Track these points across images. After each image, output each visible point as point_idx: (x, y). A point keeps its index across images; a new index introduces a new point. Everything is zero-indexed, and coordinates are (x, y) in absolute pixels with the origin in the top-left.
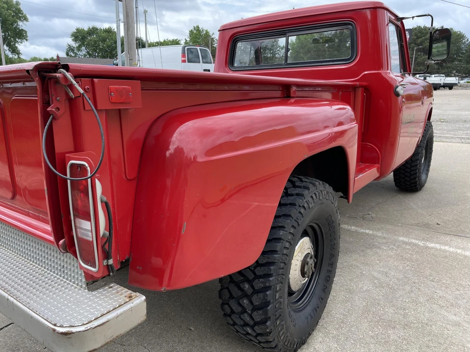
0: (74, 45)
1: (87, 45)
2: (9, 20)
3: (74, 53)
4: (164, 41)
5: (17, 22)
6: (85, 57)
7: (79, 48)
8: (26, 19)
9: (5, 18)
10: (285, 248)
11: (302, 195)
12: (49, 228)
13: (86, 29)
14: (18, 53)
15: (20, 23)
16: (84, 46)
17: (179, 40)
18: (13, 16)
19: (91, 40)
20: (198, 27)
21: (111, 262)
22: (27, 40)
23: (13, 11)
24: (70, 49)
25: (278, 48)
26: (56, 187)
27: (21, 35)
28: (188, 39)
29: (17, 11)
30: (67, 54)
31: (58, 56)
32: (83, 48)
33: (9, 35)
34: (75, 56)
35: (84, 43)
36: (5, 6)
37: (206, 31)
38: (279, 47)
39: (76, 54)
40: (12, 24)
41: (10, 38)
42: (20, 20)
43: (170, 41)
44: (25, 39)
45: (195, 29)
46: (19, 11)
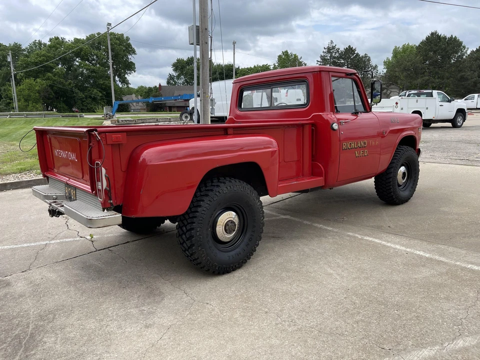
0: (175, 74)
1: (185, 74)
2: (121, 55)
3: (174, 81)
4: (255, 66)
5: (127, 56)
6: (183, 84)
7: (178, 77)
8: (134, 52)
9: (118, 52)
10: (203, 210)
11: (219, 186)
12: (90, 187)
13: (185, 59)
14: (128, 83)
15: (130, 57)
16: (183, 75)
17: (269, 65)
18: (124, 51)
19: (189, 69)
20: (287, 52)
21: (111, 201)
22: (135, 72)
23: (124, 46)
24: (171, 77)
25: (370, 68)
26: (92, 171)
27: (130, 67)
28: (277, 64)
29: (127, 47)
30: (168, 83)
31: (160, 85)
32: (182, 77)
33: (120, 68)
34: (175, 84)
35: (182, 72)
36: (118, 42)
37: (295, 55)
38: (371, 66)
39: (175, 83)
40: (123, 58)
41: (121, 70)
42: (129, 54)
43: (260, 66)
44: (133, 70)
45: (283, 54)
46: (129, 45)
